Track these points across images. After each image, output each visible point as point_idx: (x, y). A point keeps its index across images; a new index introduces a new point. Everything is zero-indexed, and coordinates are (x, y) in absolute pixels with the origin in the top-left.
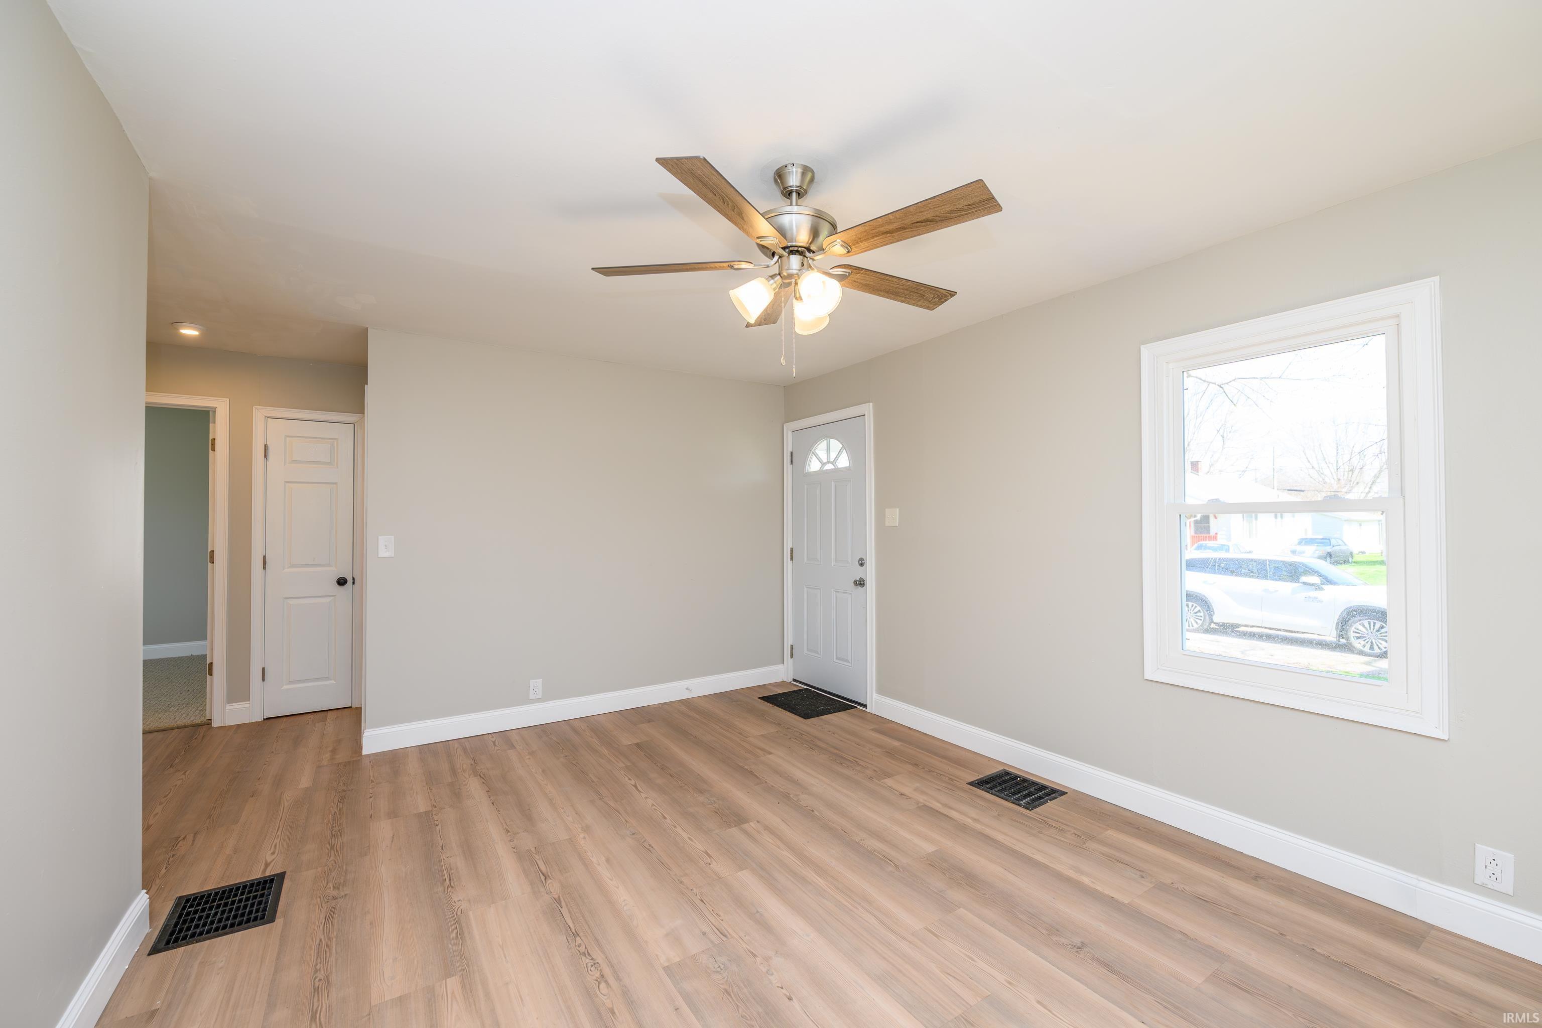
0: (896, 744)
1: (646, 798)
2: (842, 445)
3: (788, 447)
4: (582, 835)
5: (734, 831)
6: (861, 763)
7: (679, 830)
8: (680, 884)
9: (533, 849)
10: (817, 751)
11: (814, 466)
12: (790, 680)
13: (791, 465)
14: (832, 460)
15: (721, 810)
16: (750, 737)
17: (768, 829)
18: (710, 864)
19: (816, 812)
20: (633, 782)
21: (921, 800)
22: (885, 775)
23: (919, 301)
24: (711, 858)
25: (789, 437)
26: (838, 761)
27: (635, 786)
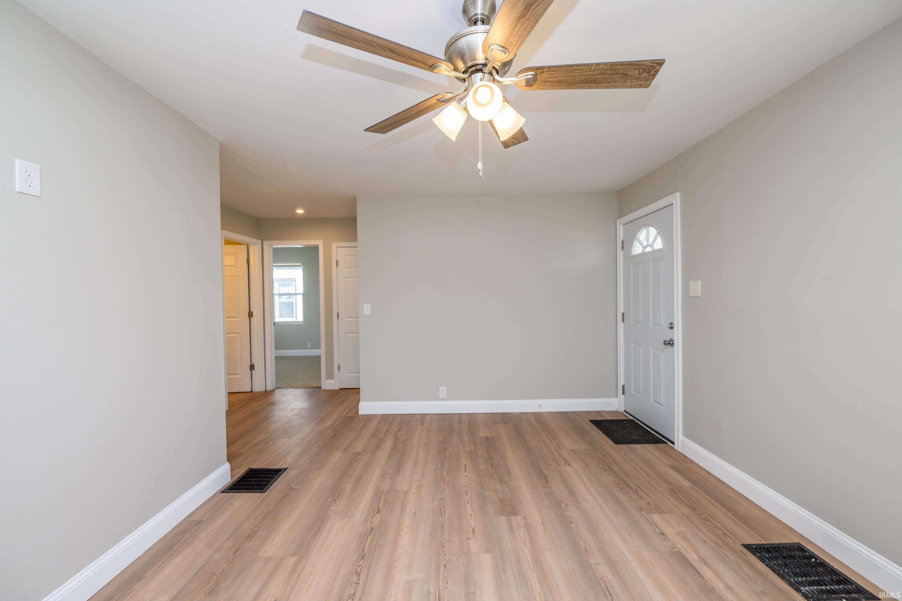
0: (686, 484)
1: (466, 476)
2: (657, 231)
3: (621, 237)
4: (414, 491)
5: (503, 519)
6: (641, 493)
7: (469, 506)
8: (441, 547)
9: (385, 491)
10: (608, 473)
11: (637, 249)
12: (622, 410)
13: (623, 251)
14: (650, 244)
15: (505, 500)
16: (563, 449)
17: (528, 527)
18: (470, 539)
19: (573, 525)
20: (466, 463)
21: (679, 546)
22: (656, 511)
23: (626, 82)
24: (474, 536)
25: (621, 229)
26: (620, 486)
27: (466, 466)
